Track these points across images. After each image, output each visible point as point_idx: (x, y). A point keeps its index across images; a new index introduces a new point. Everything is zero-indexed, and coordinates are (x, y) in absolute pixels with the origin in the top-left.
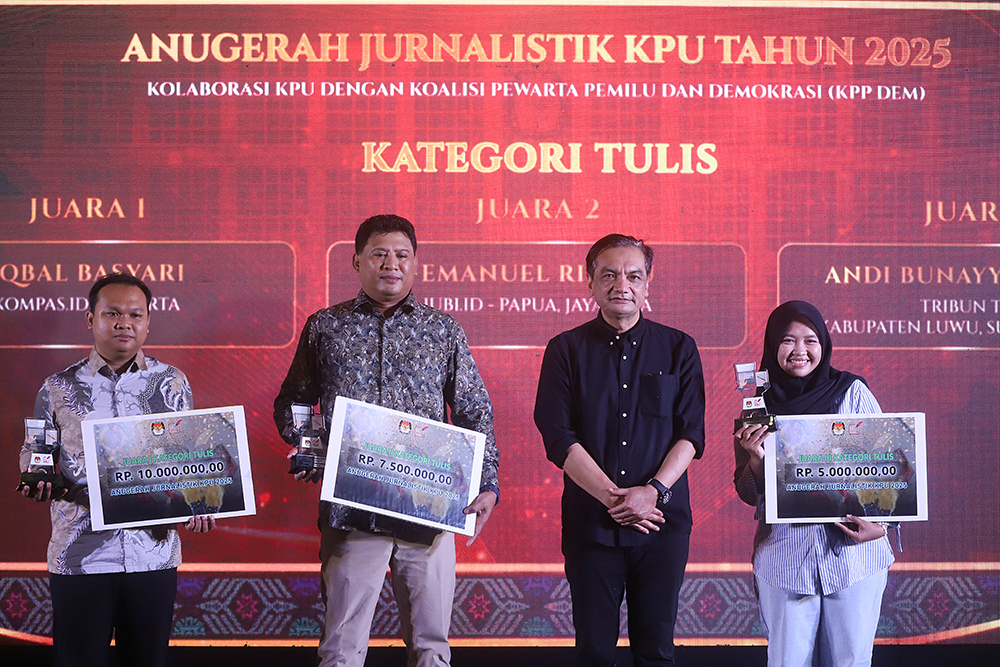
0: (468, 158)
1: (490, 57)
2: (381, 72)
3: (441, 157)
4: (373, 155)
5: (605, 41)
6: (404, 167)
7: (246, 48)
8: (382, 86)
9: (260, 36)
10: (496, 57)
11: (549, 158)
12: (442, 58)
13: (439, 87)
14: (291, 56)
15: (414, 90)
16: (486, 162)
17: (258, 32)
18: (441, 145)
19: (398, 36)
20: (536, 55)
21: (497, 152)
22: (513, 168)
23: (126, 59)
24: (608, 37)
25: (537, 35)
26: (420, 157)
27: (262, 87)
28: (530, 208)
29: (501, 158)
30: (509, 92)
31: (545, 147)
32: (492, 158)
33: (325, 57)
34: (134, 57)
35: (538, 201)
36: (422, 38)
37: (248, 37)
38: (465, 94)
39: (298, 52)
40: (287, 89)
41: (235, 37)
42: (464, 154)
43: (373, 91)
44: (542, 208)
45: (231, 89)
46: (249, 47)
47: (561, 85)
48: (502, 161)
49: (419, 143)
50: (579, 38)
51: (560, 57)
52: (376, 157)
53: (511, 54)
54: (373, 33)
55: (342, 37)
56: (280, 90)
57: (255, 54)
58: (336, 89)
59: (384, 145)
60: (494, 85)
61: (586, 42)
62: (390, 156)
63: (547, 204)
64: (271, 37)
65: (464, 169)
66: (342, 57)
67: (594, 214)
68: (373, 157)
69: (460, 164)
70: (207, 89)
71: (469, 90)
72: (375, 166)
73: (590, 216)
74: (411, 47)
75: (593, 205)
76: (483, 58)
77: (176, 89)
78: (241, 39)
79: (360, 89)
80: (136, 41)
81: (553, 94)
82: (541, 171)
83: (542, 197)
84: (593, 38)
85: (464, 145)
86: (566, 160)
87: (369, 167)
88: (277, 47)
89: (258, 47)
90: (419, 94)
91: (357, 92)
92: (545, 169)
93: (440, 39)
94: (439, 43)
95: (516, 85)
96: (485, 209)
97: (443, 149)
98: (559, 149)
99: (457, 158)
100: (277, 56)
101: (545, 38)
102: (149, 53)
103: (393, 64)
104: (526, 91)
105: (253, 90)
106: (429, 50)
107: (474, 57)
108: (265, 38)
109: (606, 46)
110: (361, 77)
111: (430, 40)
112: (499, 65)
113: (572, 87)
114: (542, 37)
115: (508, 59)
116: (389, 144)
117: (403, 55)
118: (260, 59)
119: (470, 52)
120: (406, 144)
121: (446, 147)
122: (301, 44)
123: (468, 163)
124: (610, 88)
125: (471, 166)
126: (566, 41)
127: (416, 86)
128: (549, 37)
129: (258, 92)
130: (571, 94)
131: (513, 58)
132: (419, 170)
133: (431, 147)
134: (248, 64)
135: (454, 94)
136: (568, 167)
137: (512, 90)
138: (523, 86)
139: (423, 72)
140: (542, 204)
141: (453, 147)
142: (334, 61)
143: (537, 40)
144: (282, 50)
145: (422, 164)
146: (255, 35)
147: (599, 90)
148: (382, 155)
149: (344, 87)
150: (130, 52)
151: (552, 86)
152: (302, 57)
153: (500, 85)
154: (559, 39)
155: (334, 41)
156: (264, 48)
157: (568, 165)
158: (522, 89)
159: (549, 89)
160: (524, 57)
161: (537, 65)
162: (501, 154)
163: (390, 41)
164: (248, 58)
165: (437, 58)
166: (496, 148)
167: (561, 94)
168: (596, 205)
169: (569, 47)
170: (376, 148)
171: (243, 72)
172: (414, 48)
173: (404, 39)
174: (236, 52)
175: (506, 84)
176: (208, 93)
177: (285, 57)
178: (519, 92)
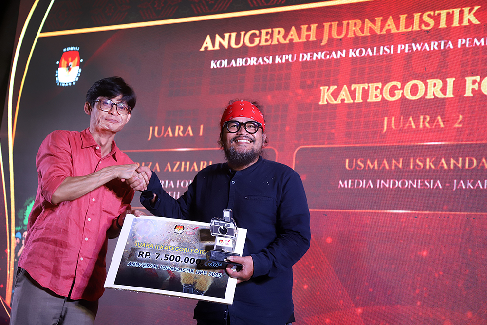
0: (381, 93)
1: (398, 29)
2: (334, 45)
3: (365, 93)
4: (326, 94)
5: (474, 11)
6: (343, 100)
7: (262, 38)
8: (334, 53)
9: (270, 30)
10: (402, 29)
11: (433, 89)
12: (369, 33)
13: (366, 50)
14: (285, 40)
15: (351, 53)
16: (392, 94)
17: (269, 28)
18: (366, 86)
19: (345, 23)
20: (427, 25)
21: (399, 87)
22: (409, 96)
23: (202, 49)
24: (476, 8)
25: (429, 13)
26: (353, 94)
27: (268, 59)
28: (417, 122)
29: (402, 91)
30: (409, 50)
31: (430, 82)
32: (396, 91)
33: (304, 40)
34: (206, 48)
35: (422, 117)
36: (359, 22)
37: (264, 32)
38: (381, 53)
39: (289, 37)
40: (281, 59)
41: (257, 32)
42: (379, 90)
43: (328, 56)
44: (424, 122)
45: (252, 61)
46: (264, 37)
47: (443, 42)
48: (403, 93)
49: (353, 85)
50: (457, 11)
51: (443, 24)
52: (328, 96)
53: (412, 26)
54: (331, 22)
55: (314, 27)
56: (278, 60)
57: (267, 41)
58: (307, 57)
59: (333, 88)
60: (399, 46)
61: (461, 13)
62: (335, 95)
63: (428, 118)
64: (276, 30)
65: (379, 99)
66: (313, 38)
67: (459, 123)
68: (326, 95)
69: (376, 96)
70: (240, 62)
71: (384, 51)
72: (327, 101)
73: (456, 125)
74: (352, 28)
75: (459, 117)
76: (394, 30)
77: (225, 64)
78: (260, 33)
79: (321, 56)
80: (208, 39)
81: (436, 48)
82: (427, 97)
83: (424, 114)
84: (466, 10)
85: (380, 85)
86: (444, 90)
87: (323, 101)
88: (278, 35)
89: (268, 37)
90: (354, 56)
91: (319, 58)
92: (430, 96)
93: (369, 22)
94: (368, 24)
95: (413, 45)
96: (388, 123)
97: (366, 88)
98: (439, 83)
99: (375, 92)
100: (278, 41)
101: (435, 13)
102: (214, 45)
103: (341, 39)
104: (419, 48)
105: (264, 61)
106: (362, 29)
107: (388, 31)
108: (272, 31)
109: (475, 14)
110: (322, 49)
111: (363, 23)
112: (403, 34)
113: (450, 43)
114: (432, 13)
115: (410, 29)
116: (336, 87)
117: (347, 33)
118: (269, 43)
119: (387, 27)
120: (345, 86)
121: (369, 87)
122: (291, 33)
123: (381, 96)
124: (476, 40)
125: (383, 97)
126: (448, 14)
127: (353, 51)
128: (437, 12)
129: (266, 62)
130: (449, 47)
131: (413, 28)
132: (352, 101)
133: (359, 88)
134: (262, 47)
135: (375, 54)
136: (445, 94)
137: (411, 48)
138: (418, 45)
139: (358, 42)
140: (425, 119)
141: (373, 86)
142: (308, 41)
143: (429, 16)
144: (281, 37)
145: (353, 98)
146: (267, 30)
147: (468, 43)
148: (332, 94)
149: (312, 55)
150: (204, 45)
151: (437, 43)
152: (291, 40)
153: (403, 46)
154: (444, 13)
155: (309, 29)
156: (272, 37)
157: (445, 93)
158: (417, 47)
159: (434, 46)
160: (420, 26)
161: (428, 31)
162: (402, 88)
163: (340, 26)
164: (263, 43)
165: (367, 33)
166: (399, 85)
167: (442, 48)
168: (461, 117)
169: (450, 17)
170: (328, 90)
171: (260, 51)
172: (354, 28)
173: (348, 24)
174: (257, 40)
175: (407, 45)
176: (241, 65)
177: (282, 41)
178: (415, 49)
